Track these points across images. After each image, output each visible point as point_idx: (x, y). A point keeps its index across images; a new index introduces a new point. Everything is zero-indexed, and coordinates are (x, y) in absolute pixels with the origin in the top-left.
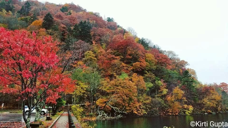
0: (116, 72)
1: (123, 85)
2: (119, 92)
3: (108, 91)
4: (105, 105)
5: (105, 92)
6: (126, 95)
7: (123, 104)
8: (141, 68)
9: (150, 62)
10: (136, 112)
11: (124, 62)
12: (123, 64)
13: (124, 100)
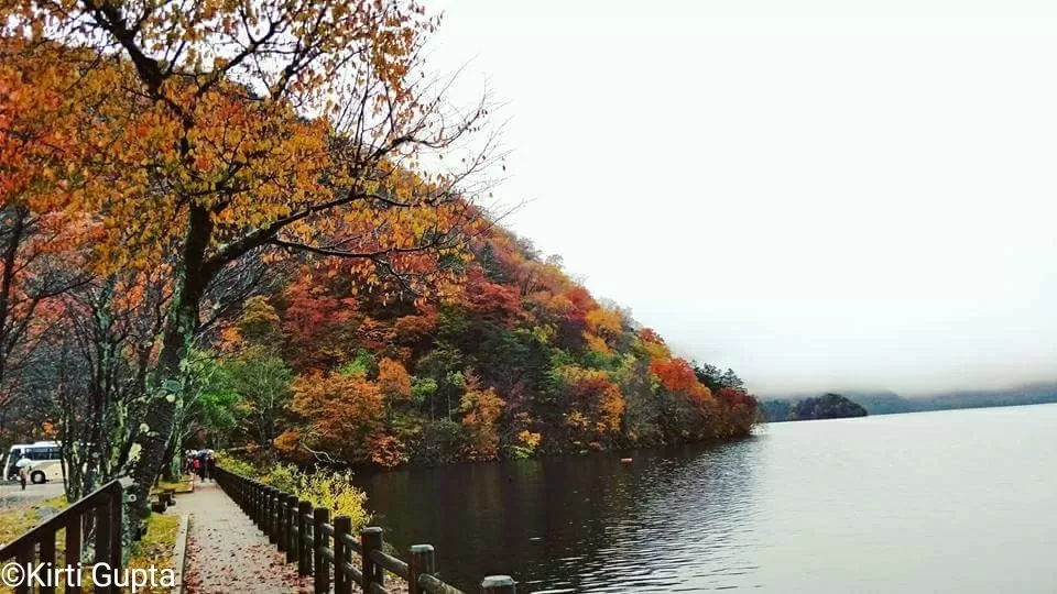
0: (344, 349)
1: (345, 394)
2: (333, 413)
3: (305, 413)
4: (296, 449)
5: (297, 414)
6: (351, 419)
7: (344, 442)
8: (418, 333)
9: (449, 310)
10: (379, 460)
11: (371, 316)
12: (368, 320)
13: (345, 434)
